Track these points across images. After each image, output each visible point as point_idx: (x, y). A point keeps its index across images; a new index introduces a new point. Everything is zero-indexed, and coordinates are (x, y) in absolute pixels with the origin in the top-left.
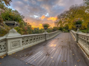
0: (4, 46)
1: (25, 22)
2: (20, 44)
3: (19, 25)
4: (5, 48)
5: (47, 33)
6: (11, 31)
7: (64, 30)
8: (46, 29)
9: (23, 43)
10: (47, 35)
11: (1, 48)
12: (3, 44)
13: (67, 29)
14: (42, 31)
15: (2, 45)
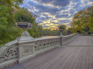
0: (15, 51)
1: (36, 23)
2: (32, 50)
3: (32, 27)
4: (16, 54)
5: (63, 36)
6: (24, 34)
7: (83, 32)
8: (62, 31)
9: (36, 48)
10: (62, 39)
11: (12, 54)
12: (15, 50)
13: (86, 31)
14: (55, 33)
15: (13, 51)
